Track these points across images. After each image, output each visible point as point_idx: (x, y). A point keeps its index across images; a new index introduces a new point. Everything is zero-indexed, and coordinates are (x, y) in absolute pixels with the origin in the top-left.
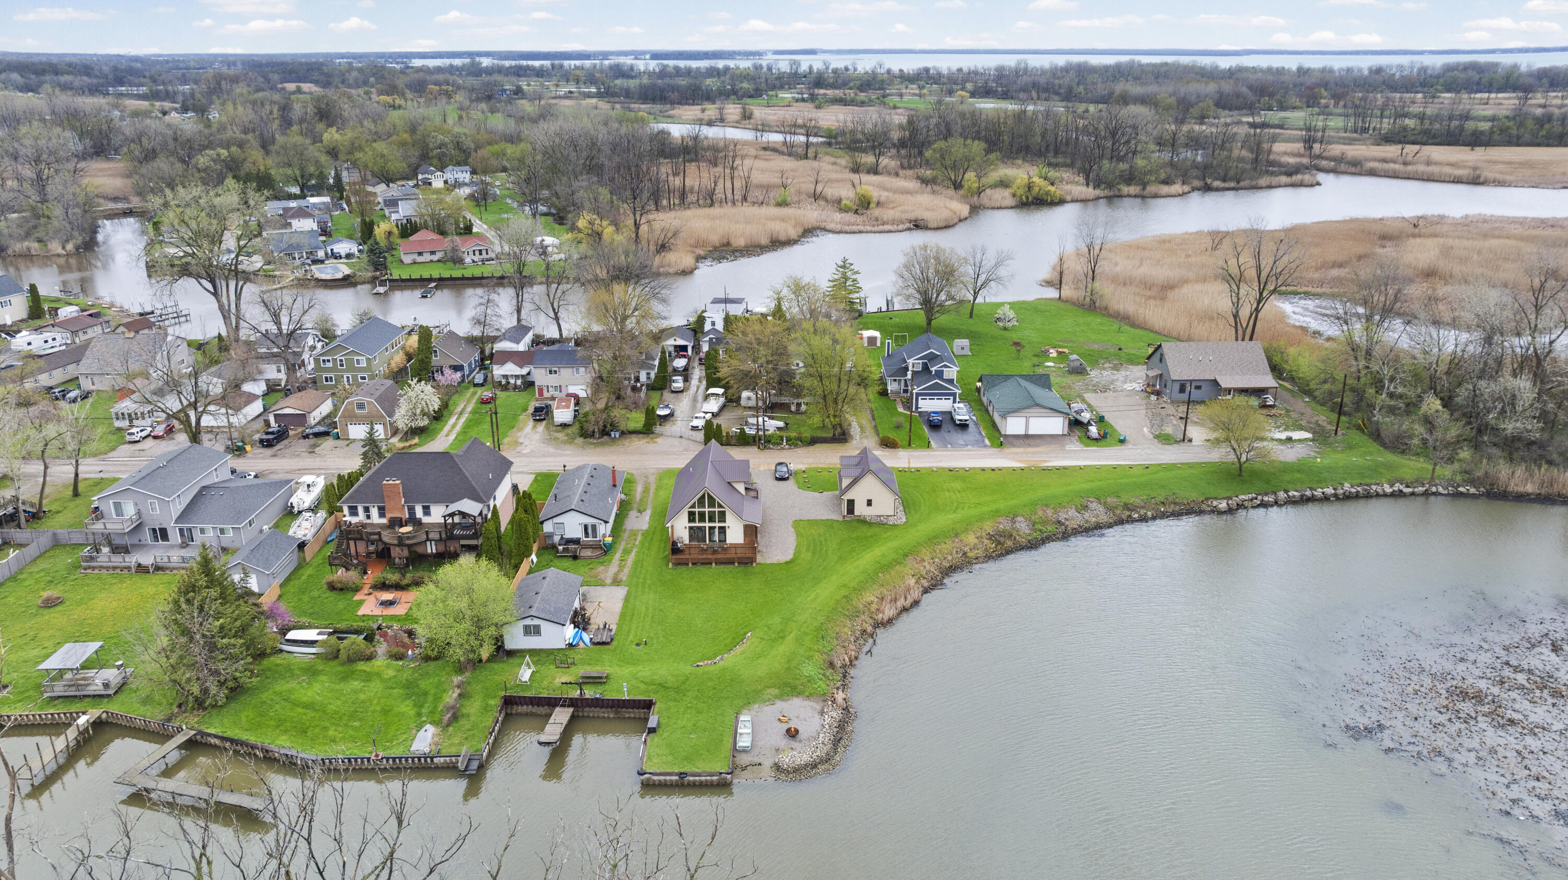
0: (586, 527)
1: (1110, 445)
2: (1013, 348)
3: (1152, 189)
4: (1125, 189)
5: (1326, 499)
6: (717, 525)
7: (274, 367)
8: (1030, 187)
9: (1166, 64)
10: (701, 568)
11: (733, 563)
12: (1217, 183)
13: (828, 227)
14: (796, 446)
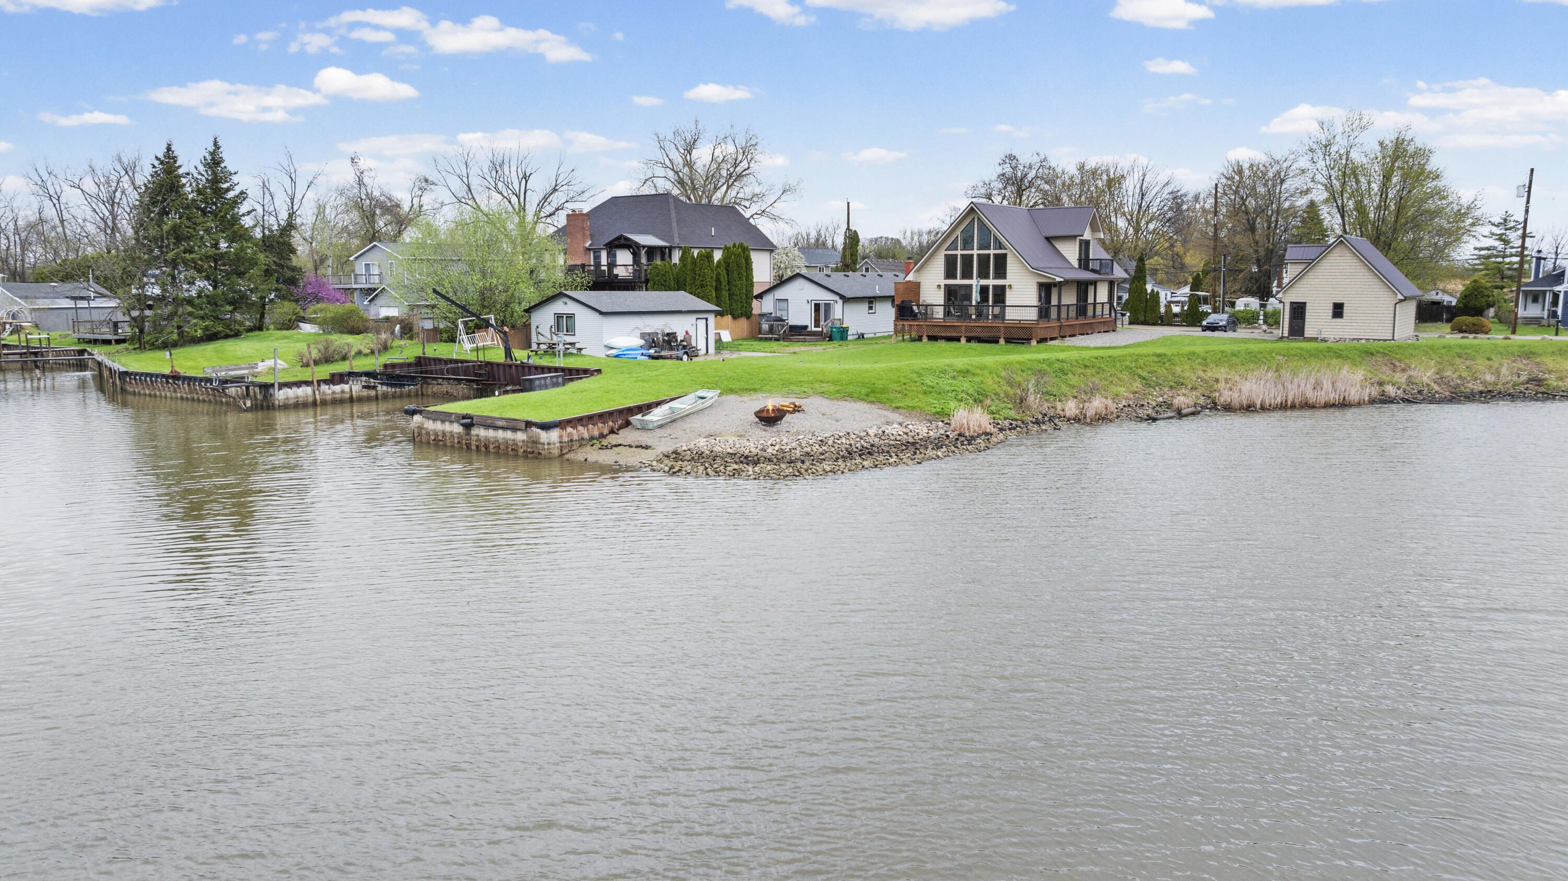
0: (817, 307)
6: (991, 282)
11: (997, 341)
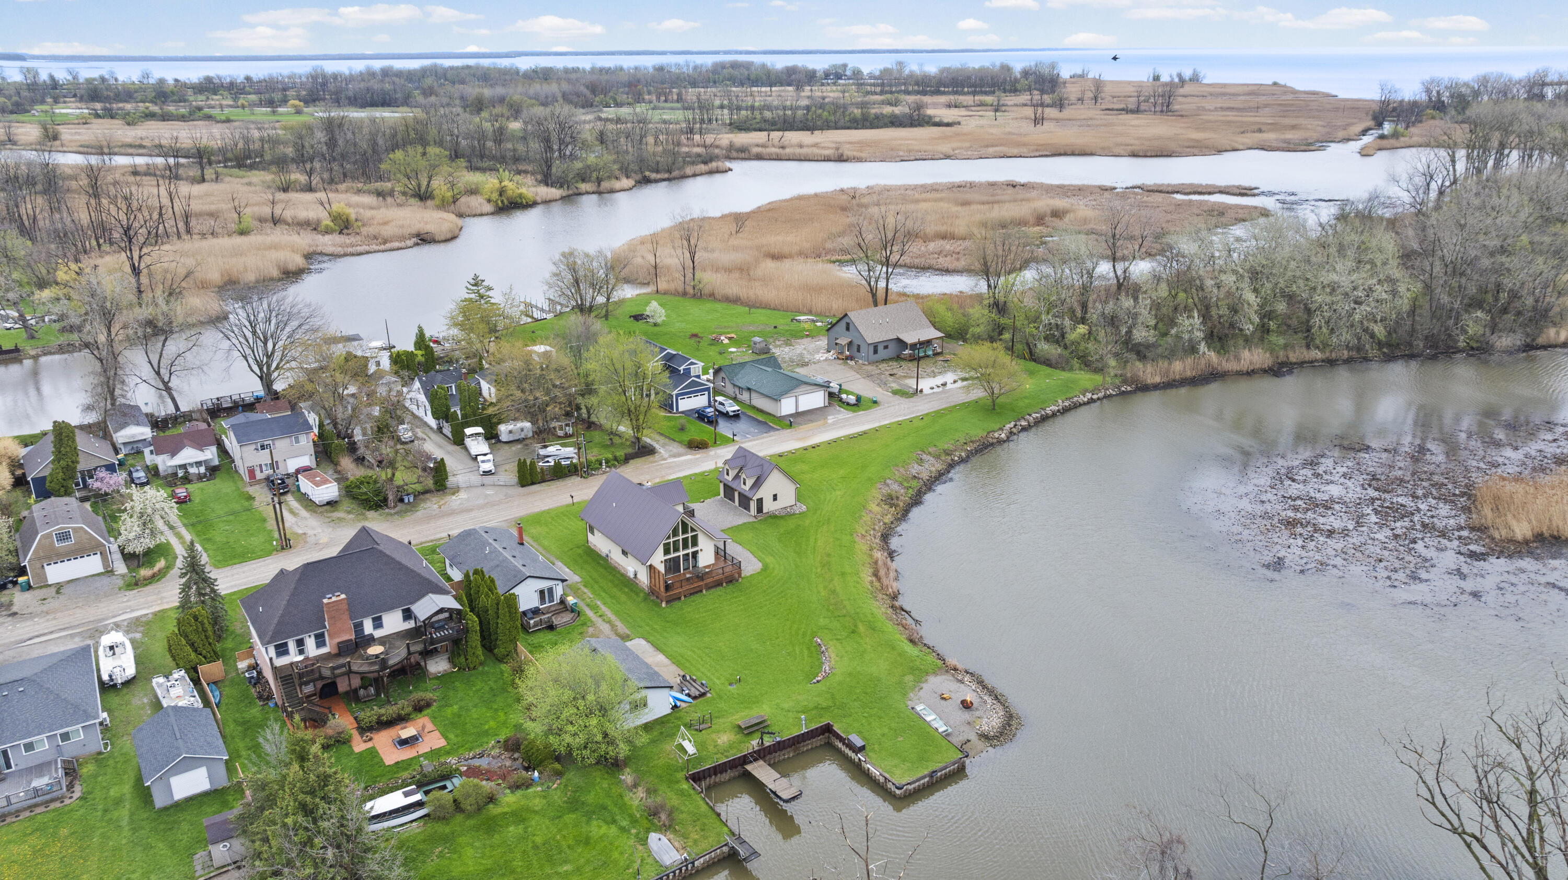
0: (542, 592)
1: (873, 407)
2: (693, 341)
3: (605, 185)
4: (583, 187)
6: (690, 551)
8: (502, 192)
9: (468, 67)
10: (693, 598)
11: (721, 584)
12: (654, 176)
13: (328, 252)
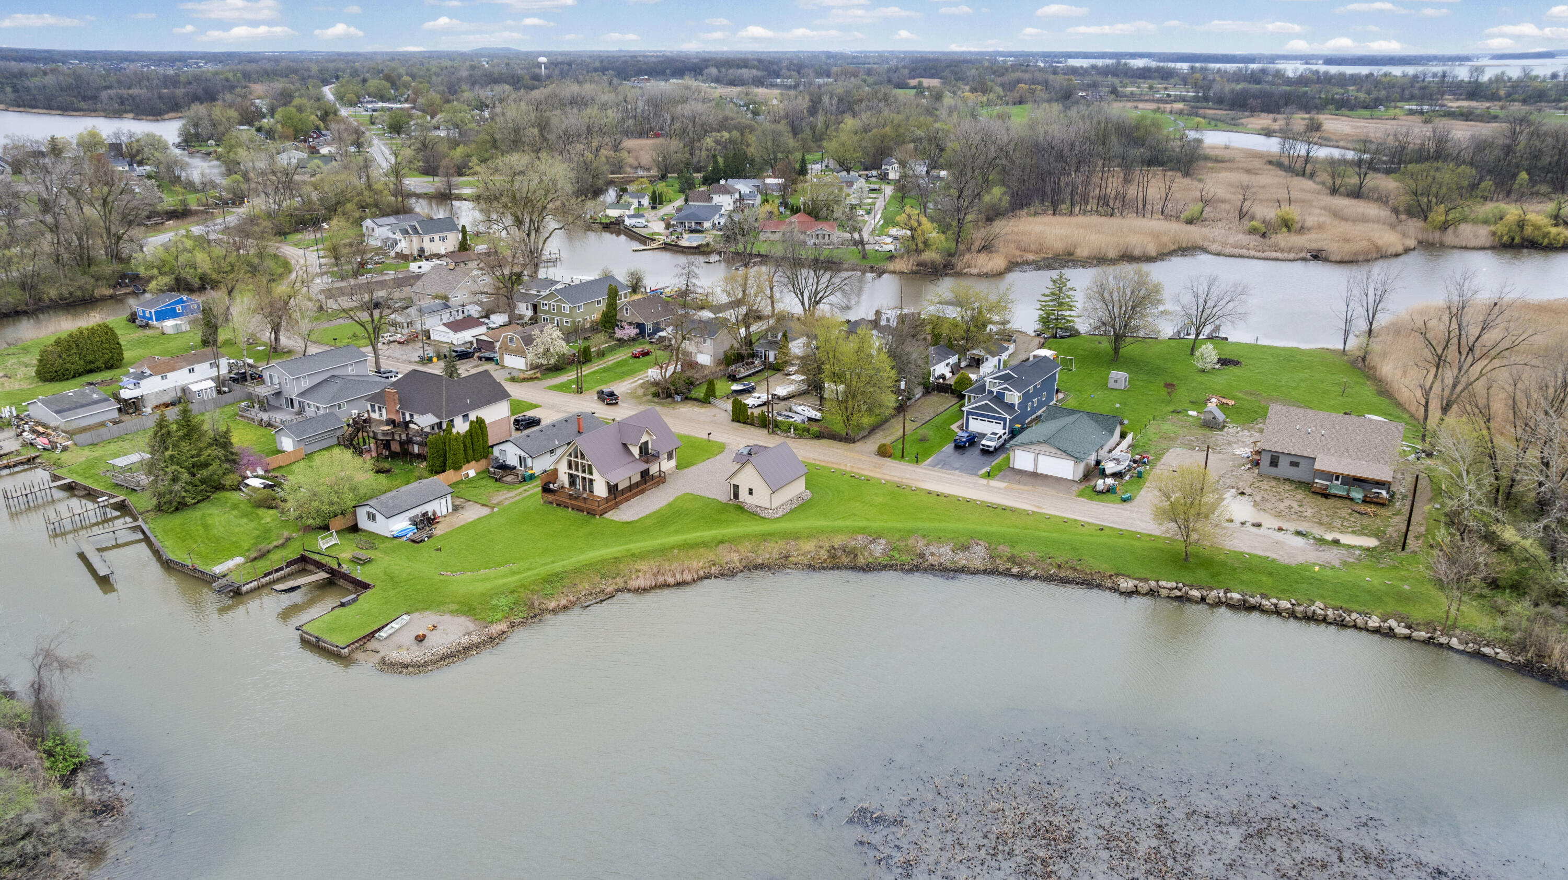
0: (520, 458)
1: (1113, 502)
2: (1165, 390)
5: (1277, 612)
6: (588, 476)
7: (524, 305)
8: (1520, 225)
10: (560, 509)
13: (1209, 249)
14: (801, 437)
